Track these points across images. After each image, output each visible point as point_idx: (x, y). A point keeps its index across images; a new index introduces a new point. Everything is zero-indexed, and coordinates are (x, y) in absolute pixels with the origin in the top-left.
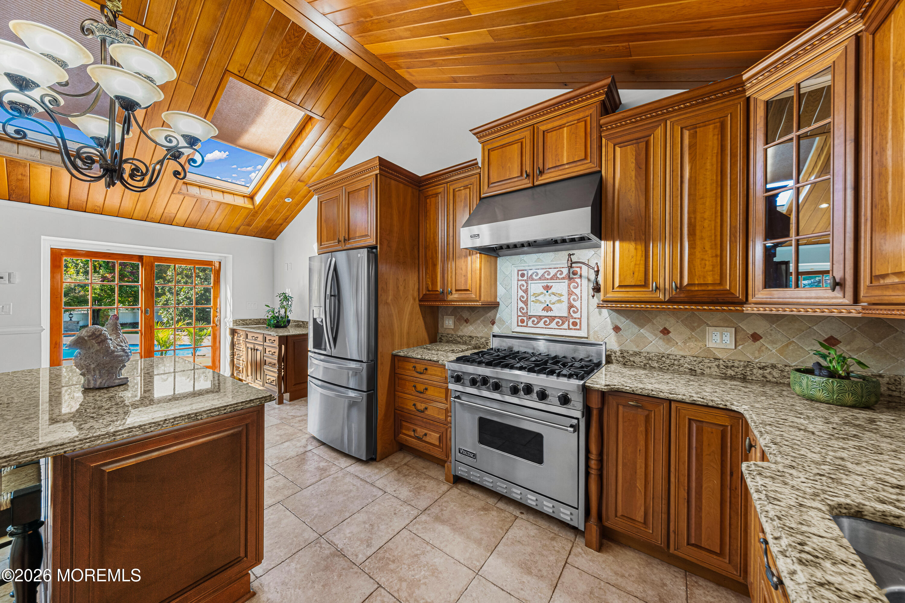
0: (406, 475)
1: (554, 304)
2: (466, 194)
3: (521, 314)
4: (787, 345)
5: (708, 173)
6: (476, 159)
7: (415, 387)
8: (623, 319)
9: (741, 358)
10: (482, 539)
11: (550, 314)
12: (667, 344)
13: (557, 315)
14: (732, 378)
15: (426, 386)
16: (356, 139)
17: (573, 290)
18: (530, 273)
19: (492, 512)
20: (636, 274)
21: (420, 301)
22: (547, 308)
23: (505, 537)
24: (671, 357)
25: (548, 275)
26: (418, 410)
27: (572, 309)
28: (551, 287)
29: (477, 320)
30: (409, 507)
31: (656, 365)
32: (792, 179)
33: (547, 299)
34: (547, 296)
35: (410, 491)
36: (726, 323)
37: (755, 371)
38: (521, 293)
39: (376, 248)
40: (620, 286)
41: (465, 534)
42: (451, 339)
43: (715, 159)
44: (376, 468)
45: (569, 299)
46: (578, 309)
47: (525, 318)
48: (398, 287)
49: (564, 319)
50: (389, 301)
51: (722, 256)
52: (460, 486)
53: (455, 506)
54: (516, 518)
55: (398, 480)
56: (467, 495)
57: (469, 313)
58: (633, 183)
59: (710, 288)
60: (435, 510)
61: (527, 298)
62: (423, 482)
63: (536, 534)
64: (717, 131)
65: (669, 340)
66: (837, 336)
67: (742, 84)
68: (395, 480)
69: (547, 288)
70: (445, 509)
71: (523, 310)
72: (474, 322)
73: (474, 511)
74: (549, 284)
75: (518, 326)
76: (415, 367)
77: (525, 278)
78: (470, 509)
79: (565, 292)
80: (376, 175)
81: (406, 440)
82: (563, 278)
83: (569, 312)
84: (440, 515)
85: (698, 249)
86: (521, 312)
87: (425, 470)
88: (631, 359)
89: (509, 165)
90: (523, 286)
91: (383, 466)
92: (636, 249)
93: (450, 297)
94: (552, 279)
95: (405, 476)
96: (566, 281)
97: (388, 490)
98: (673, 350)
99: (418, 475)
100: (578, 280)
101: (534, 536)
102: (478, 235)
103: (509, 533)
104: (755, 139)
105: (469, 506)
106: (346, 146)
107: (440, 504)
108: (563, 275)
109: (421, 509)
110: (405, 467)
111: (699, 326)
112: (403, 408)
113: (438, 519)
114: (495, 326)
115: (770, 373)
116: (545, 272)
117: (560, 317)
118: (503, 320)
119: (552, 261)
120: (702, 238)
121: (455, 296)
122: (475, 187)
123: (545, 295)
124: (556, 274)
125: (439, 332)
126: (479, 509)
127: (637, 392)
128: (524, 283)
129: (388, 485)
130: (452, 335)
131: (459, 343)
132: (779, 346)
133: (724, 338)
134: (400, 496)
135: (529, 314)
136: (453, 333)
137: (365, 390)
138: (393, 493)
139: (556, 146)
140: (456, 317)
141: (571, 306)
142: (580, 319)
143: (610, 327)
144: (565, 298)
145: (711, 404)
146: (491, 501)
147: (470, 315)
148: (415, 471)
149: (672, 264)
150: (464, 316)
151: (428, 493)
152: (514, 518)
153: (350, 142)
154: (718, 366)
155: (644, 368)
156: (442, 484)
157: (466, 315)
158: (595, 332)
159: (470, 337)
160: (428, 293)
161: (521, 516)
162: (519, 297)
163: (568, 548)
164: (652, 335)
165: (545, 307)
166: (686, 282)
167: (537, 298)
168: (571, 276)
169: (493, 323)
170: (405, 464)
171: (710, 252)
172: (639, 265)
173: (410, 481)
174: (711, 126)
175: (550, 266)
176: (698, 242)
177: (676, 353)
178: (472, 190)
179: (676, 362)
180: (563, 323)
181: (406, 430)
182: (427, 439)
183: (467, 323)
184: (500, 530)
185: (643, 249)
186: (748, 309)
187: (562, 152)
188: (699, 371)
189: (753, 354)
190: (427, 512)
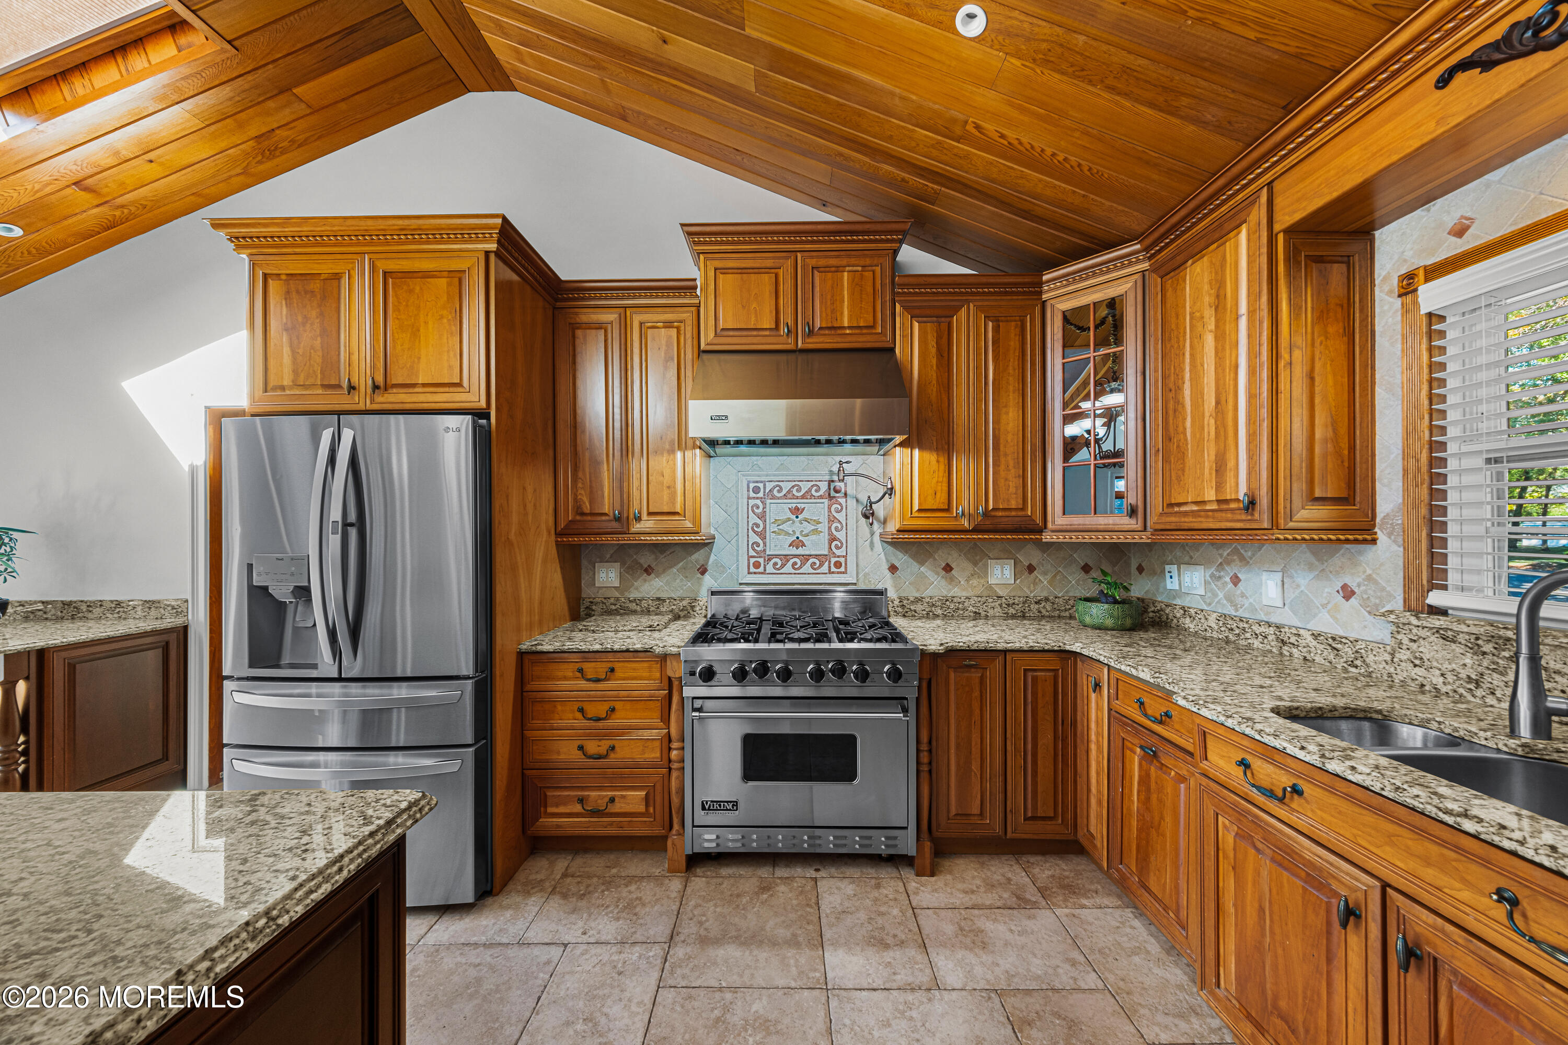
0: (584, 895)
1: (807, 535)
2: (671, 337)
3: (753, 554)
4: (1055, 576)
5: (1011, 379)
6: (695, 280)
7: (581, 710)
8: (900, 555)
9: (1019, 593)
10: (795, 935)
11: (801, 551)
12: (950, 584)
13: (813, 553)
14: (1013, 617)
15: (612, 704)
16: (319, 138)
17: (836, 515)
18: (769, 486)
19: (778, 888)
20: (938, 495)
21: (558, 534)
22: (798, 543)
23: (823, 915)
24: (955, 600)
25: (798, 491)
26: (590, 757)
27: (835, 542)
28: (804, 509)
29: (671, 567)
30: (637, 948)
31: (939, 612)
32: (1089, 400)
33: (797, 528)
34: (797, 524)
35: (618, 919)
36: (1006, 555)
37: (1032, 606)
38: (754, 519)
39: (487, 416)
40: (920, 510)
41: (766, 941)
42: (613, 607)
43: (1016, 363)
44: (508, 907)
45: (830, 528)
46: (842, 543)
47: (761, 560)
48: (525, 506)
49: (822, 558)
50: (512, 536)
51: (1024, 477)
52: (699, 871)
53: (716, 906)
54: (815, 880)
55: (574, 911)
56: (721, 879)
57: (653, 556)
58: (935, 375)
59: (1013, 513)
60: (688, 929)
61: (765, 528)
62: (629, 892)
63: (855, 890)
64: (1018, 330)
65: (952, 580)
66: (1090, 564)
67: (1040, 284)
68: (569, 913)
69: (797, 511)
70: (704, 918)
71: (758, 546)
72: (664, 571)
73: (751, 899)
74: (799, 506)
75: (749, 573)
76: (581, 671)
77: (761, 495)
78: (744, 901)
79: (824, 519)
80: (487, 253)
81: (558, 826)
82: (821, 497)
83: (830, 548)
84: (703, 932)
85: (1002, 467)
86: (754, 549)
87: (614, 871)
88: (912, 608)
89: (754, 306)
90: (758, 508)
91: (516, 898)
92: (938, 461)
93: (637, 527)
94: (803, 497)
95: (582, 897)
96: (826, 501)
97: (567, 938)
98: (956, 592)
99: (609, 884)
100: (842, 501)
101: (855, 895)
102: (726, 417)
103: (823, 907)
104: (1053, 350)
105: (738, 896)
106: (285, 144)
107: (691, 915)
108: (821, 493)
109: (663, 940)
110: (569, 880)
111: (981, 560)
112: (548, 761)
113: (704, 941)
114: (707, 576)
115: (1044, 607)
116: (793, 487)
117: (816, 556)
118: (722, 566)
119: (803, 470)
120: (1006, 455)
121: (647, 524)
122: (689, 329)
123: (794, 522)
124: (810, 490)
125: (583, 595)
126: (757, 893)
127: (973, 648)
128: (758, 502)
129: (560, 928)
130: (617, 599)
131: (634, 612)
132: (1049, 577)
133: (1005, 572)
134: (604, 938)
135: (768, 553)
136: (617, 595)
137: (470, 741)
138: (585, 938)
139: (833, 296)
140: (623, 564)
141: (833, 539)
142: (845, 557)
143: (885, 567)
144: (823, 527)
145: (1047, 647)
146: (764, 872)
147: (656, 559)
148: (595, 880)
149: (978, 484)
150: (642, 561)
151: (653, 907)
152: (813, 883)
153: (302, 137)
154: (1001, 605)
155: (927, 616)
156: (667, 881)
157: (646, 559)
158: (866, 575)
159: (659, 599)
160: (578, 518)
161: (818, 875)
162: (750, 525)
163: (902, 889)
164: (933, 574)
165: (793, 541)
166: (991, 507)
167: (780, 527)
168: (833, 493)
169: (703, 571)
170: (565, 875)
171: (1013, 471)
172: (941, 482)
173: (600, 902)
174: (1013, 323)
175: (802, 478)
176: (1003, 460)
177: (959, 594)
178: (682, 332)
179: (961, 606)
180: (821, 565)
181: (557, 806)
182: (618, 807)
183: (649, 574)
184: (808, 909)
185: (946, 462)
186: (1047, 537)
187: (842, 307)
188: (983, 614)
189: (1029, 588)
190: (676, 939)
